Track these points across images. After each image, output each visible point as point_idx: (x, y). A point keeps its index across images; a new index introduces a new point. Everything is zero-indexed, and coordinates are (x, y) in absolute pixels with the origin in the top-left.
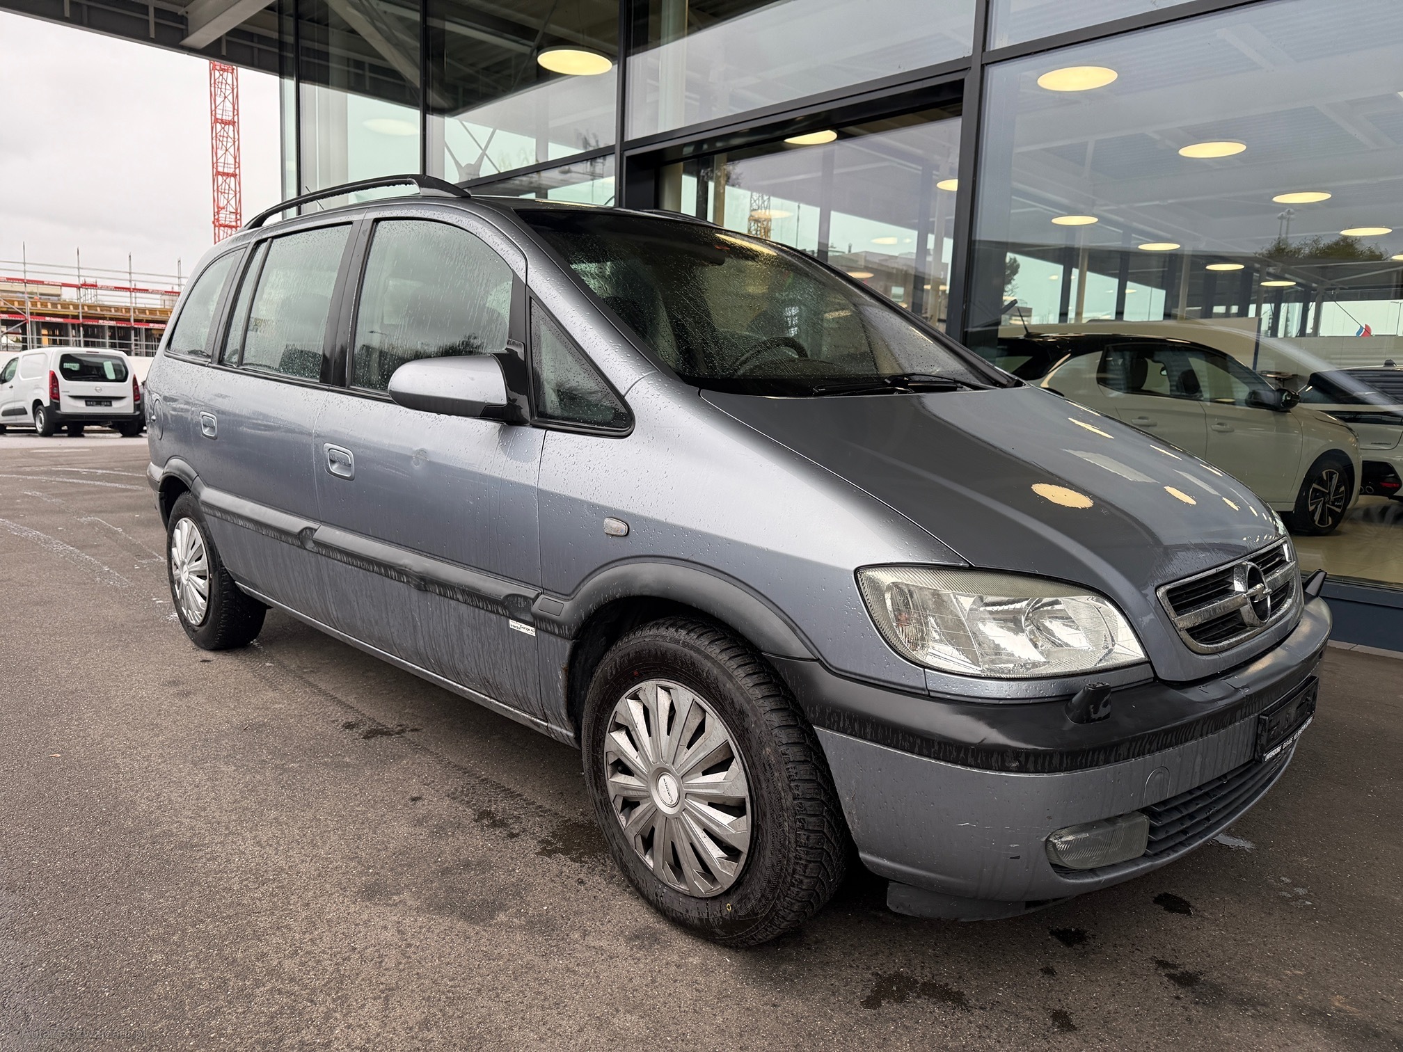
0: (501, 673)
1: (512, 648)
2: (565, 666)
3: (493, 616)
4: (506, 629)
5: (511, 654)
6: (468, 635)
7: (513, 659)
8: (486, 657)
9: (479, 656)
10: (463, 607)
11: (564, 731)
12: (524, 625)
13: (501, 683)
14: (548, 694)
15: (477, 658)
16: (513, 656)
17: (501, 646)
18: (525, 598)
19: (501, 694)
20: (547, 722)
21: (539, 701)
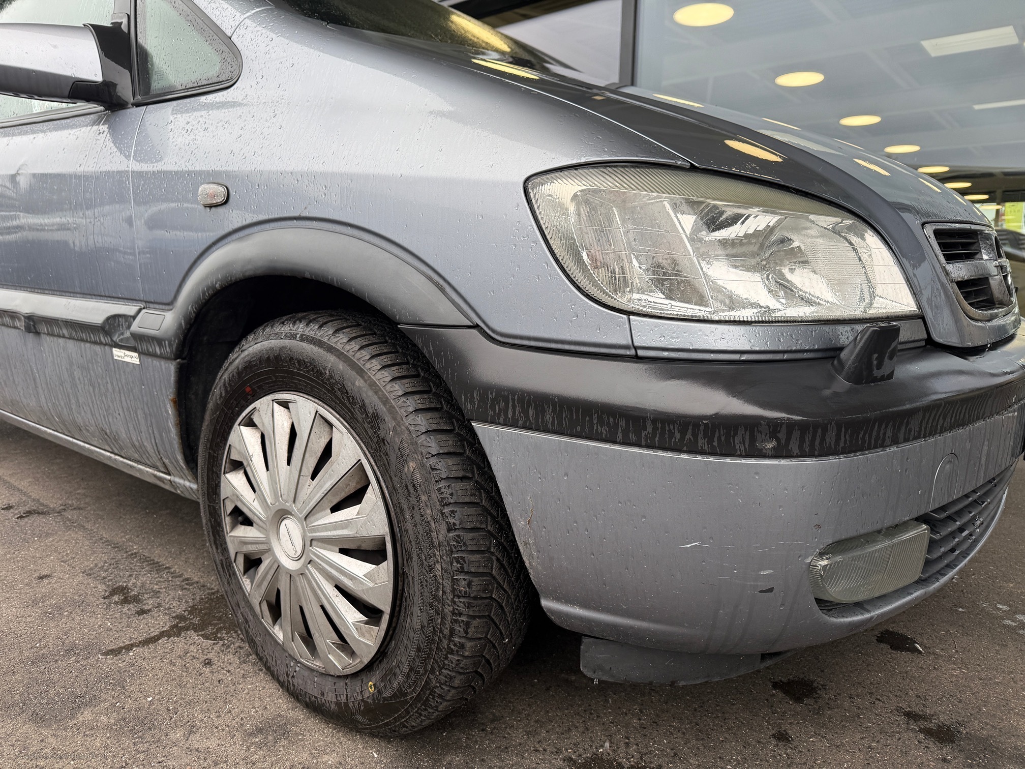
0: (115, 420)
1: (120, 385)
2: (171, 396)
3: (97, 348)
4: (111, 362)
5: (120, 393)
6: (79, 379)
7: (123, 399)
8: (98, 403)
9: (93, 402)
10: (71, 344)
11: (187, 484)
12: (127, 353)
13: (117, 433)
14: (161, 436)
15: (91, 405)
16: (122, 395)
17: (109, 386)
18: (125, 317)
19: (121, 448)
20: (169, 474)
21: (155, 448)
